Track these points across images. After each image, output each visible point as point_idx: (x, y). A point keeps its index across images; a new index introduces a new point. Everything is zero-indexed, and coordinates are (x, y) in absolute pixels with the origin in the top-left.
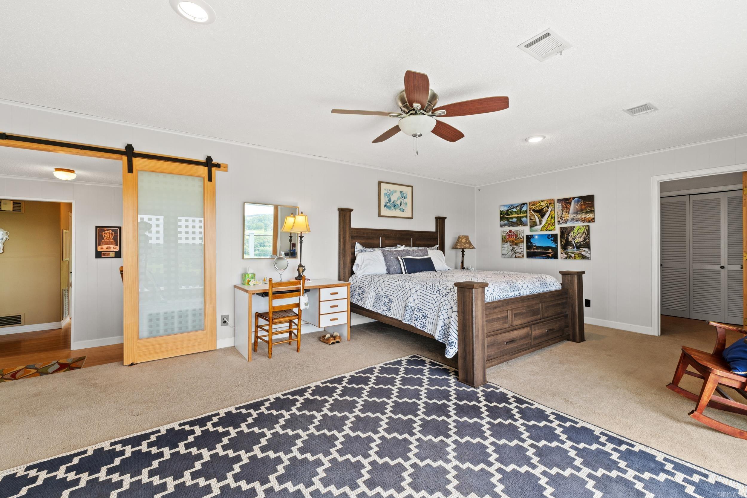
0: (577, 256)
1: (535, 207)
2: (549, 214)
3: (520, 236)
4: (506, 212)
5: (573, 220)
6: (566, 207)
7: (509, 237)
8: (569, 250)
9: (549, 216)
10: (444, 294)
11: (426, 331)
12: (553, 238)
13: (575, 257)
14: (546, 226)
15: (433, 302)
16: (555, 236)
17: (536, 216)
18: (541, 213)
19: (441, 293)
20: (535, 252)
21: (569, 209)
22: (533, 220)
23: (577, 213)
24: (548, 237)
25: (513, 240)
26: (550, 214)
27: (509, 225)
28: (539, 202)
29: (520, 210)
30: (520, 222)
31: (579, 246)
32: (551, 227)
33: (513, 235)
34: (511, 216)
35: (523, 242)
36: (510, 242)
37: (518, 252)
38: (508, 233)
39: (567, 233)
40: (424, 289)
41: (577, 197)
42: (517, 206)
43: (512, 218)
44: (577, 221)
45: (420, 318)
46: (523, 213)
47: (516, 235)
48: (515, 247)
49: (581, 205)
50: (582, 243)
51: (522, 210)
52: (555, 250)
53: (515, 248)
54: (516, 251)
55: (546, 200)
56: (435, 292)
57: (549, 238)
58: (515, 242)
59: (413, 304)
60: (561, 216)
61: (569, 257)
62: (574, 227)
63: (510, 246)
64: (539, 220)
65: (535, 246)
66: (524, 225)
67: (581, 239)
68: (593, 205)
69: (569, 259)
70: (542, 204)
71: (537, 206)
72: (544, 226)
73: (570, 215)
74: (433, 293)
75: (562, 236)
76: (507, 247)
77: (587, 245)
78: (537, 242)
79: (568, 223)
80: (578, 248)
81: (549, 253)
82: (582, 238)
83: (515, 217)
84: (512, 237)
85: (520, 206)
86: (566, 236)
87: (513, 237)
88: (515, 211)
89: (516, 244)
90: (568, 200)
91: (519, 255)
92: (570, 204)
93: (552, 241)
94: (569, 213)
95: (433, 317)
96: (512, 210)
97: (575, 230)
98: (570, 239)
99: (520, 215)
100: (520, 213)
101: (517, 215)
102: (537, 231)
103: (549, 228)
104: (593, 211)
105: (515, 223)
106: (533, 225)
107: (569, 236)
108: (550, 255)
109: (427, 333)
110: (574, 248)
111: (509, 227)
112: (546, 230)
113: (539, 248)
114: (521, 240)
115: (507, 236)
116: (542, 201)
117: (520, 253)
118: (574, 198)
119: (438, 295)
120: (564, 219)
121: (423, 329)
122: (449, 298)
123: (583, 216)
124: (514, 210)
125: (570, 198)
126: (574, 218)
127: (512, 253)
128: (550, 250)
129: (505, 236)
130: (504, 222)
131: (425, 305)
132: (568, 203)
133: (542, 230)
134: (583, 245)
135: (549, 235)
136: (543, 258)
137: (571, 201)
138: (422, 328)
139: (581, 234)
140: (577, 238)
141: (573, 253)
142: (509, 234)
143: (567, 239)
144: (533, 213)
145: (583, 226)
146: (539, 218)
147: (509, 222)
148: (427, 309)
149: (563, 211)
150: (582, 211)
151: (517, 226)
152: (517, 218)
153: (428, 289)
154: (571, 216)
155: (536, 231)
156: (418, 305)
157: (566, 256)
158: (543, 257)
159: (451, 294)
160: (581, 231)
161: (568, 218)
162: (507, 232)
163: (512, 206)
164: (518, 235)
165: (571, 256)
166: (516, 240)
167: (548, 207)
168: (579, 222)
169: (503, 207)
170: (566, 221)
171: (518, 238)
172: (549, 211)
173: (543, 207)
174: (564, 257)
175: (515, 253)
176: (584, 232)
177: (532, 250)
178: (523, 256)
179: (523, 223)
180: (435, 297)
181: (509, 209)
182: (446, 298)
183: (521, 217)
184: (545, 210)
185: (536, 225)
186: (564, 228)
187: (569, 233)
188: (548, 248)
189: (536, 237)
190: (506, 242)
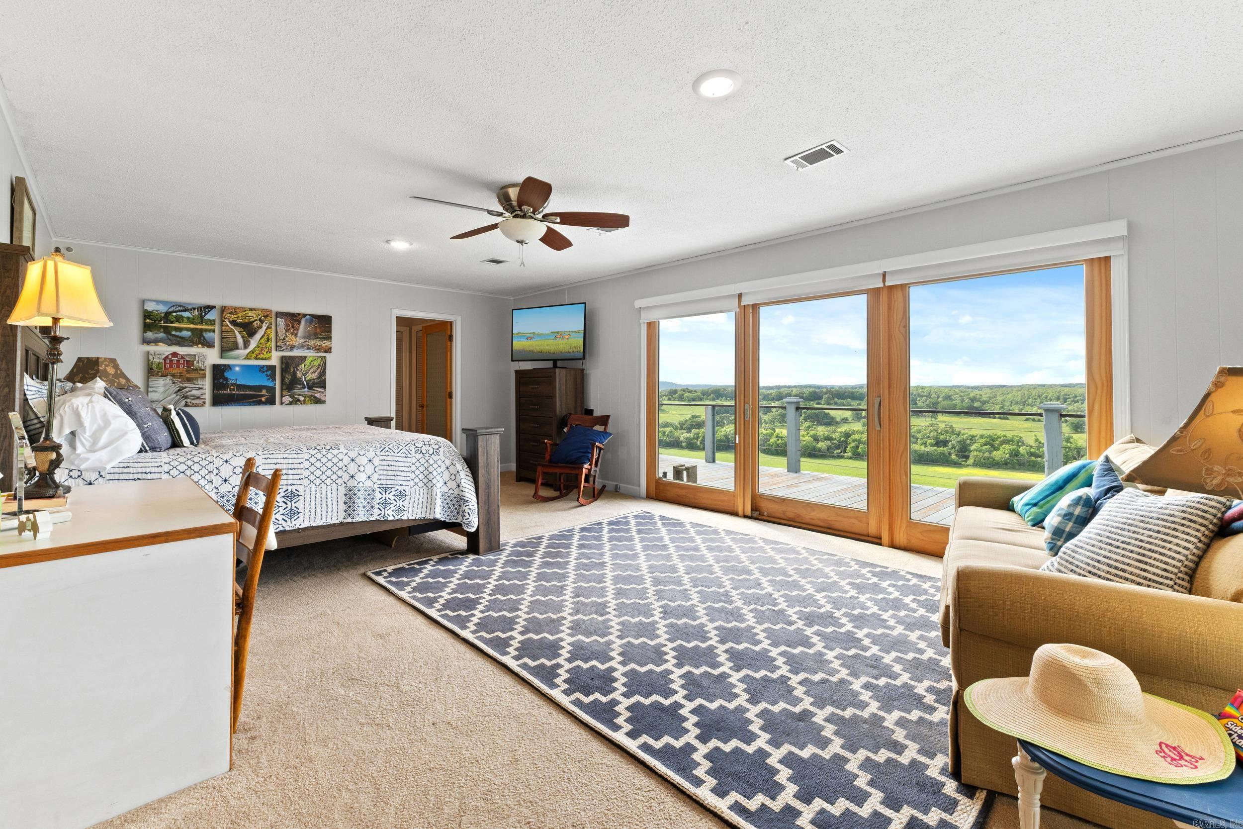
0: (307, 399)
1: (235, 316)
2: (263, 333)
3: (200, 365)
4: (163, 315)
5: (302, 346)
6: (293, 327)
7: (171, 366)
8: (297, 391)
9: (263, 335)
10: (431, 452)
11: (404, 518)
12: (269, 372)
13: (304, 400)
14: (257, 352)
15: (413, 468)
16: (272, 368)
17: (236, 332)
18: (249, 329)
19: (424, 452)
20: (234, 394)
21: (298, 330)
22: (231, 339)
23: (308, 336)
24: (260, 370)
25: (180, 373)
26: (265, 333)
27: (170, 343)
28: (244, 309)
29: (202, 317)
30: (199, 339)
31: (311, 386)
32: (265, 353)
33: (181, 362)
34: (176, 325)
35: (204, 376)
36: (173, 376)
37: (194, 396)
38: (167, 357)
39: (294, 365)
40: (387, 453)
41: (310, 315)
42: (194, 309)
43: (180, 330)
44: (309, 348)
45: (393, 501)
46: (207, 324)
47: (189, 363)
48: (187, 385)
49: (315, 328)
50: (316, 381)
51: (206, 317)
52: (271, 390)
53: (186, 387)
54: (188, 394)
55: (258, 310)
56: (413, 452)
57: (263, 372)
58: (188, 376)
59: (369, 483)
60: (284, 339)
61: (295, 402)
62: (305, 357)
63: (174, 383)
64: (244, 340)
65: (233, 384)
66: (210, 345)
67: (315, 376)
68: (329, 330)
69: (296, 404)
70: (251, 314)
71: (240, 315)
72: (252, 352)
73: (298, 339)
74: (409, 455)
75: (284, 370)
76: (165, 385)
77: (322, 384)
78: (236, 377)
79: (295, 350)
80: (310, 388)
81: (262, 396)
82: (316, 374)
83: (187, 329)
84: (178, 367)
85: (200, 309)
86: (292, 370)
87: (181, 366)
88: (188, 318)
89: (189, 380)
90: (296, 317)
91: (194, 402)
92: (299, 323)
93: (267, 376)
94: (296, 336)
95: (418, 492)
96: (179, 313)
97: (307, 362)
98: (299, 374)
99: (199, 327)
100: (201, 323)
101: (192, 326)
102: (238, 360)
103: (262, 356)
104: (329, 338)
105: (187, 340)
106: (227, 348)
107: (298, 370)
108: (263, 399)
109: (408, 520)
110: (304, 388)
111: (170, 345)
112: (256, 358)
113: (241, 387)
114: (201, 372)
115: (165, 363)
116: (251, 309)
117: (198, 398)
118: (305, 315)
119: (419, 456)
120: (288, 343)
121: (399, 517)
122: (441, 457)
123: (318, 343)
124: (186, 314)
125: (299, 314)
126: (305, 344)
127: (178, 397)
128: (264, 392)
129: (159, 363)
130: (157, 335)
131: (398, 478)
132: (295, 321)
133: (247, 357)
134: (317, 383)
135: (263, 367)
136: (250, 404)
137: (301, 319)
138: (396, 516)
139: (315, 368)
140: (309, 374)
141: (302, 395)
142: (171, 361)
143: (294, 374)
144: (232, 327)
145: (319, 357)
146: (243, 337)
147: (170, 337)
148: (403, 483)
149: (286, 331)
150: (315, 336)
151: (191, 346)
152: (192, 330)
153: (396, 451)
154: (299, 341)
155: (235, 358)
156: (379, 482)
157: (291, 400)
158: (250, 402)
159: (441, 450)
160: (316, 363)
161: (295, 344)
162: (164, 357)
163: (180, 306)
164: (195, 362)
165: (299, 400)
166: (188, 372)
167: (262, 322)
168: (312, 351)
169: (154, 303)
170: (292, 348)
171: (196, 370)
172: (264, 328)
173: (253, 320)
174: (288, 402)
175: (186, 397)
176: (319, 365)
177: (228, 392)
178: (204, 402)
179: (207, 342)
180: (414, 460)
181: (171, 310)
182: (436, 457)
183: (202, 331)
184: (255, 324)
185: (237, 348)
186: (290, 357)
187: (298, 365)
188: (260, 388)
189: (237, 369)
190: (162, 376)
